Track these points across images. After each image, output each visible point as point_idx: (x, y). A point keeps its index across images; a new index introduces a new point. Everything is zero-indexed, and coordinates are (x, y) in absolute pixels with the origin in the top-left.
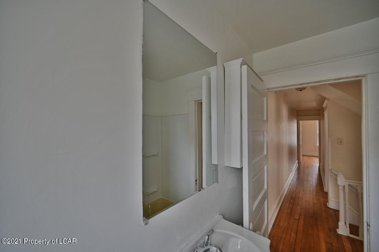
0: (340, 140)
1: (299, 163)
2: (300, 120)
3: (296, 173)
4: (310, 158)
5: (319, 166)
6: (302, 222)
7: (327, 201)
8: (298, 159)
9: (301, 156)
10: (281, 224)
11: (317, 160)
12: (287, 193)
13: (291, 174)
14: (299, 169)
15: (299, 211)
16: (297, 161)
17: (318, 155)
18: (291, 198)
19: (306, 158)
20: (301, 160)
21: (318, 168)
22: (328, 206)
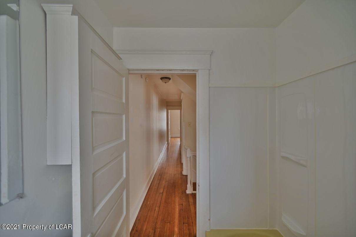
0: (189, 124)
1: (168, 144)
2: (169, 110)
3: (166, 152)
4: (176, 139)
5: (180, 144)
6: (165, 194)
7: (183, 171)
8: (168, 141)
9: (170, 138)
10: (149, 203)
11: (179, 140)
12: (157, 171)
13: (161, 154)
14: (168, 148)
15: (164, 185)
16: (167, 142)
17: (180, 136)
18: (159, 175)
19: (173, 139)
20: (169, 141)
21: (179, 146)
22: (183, 174)
